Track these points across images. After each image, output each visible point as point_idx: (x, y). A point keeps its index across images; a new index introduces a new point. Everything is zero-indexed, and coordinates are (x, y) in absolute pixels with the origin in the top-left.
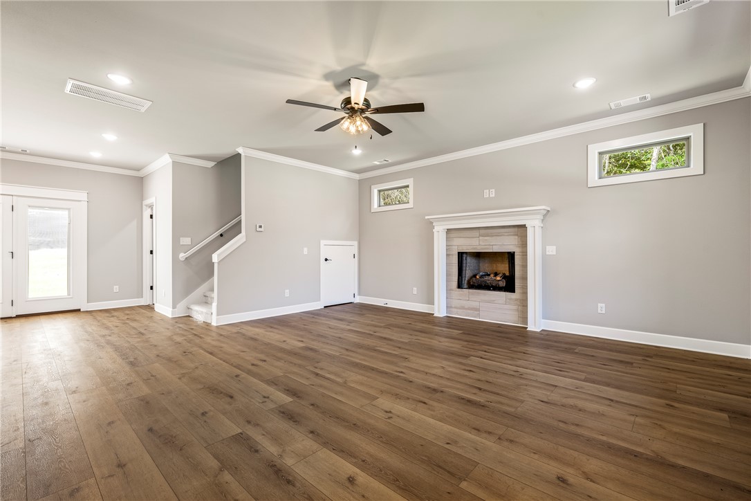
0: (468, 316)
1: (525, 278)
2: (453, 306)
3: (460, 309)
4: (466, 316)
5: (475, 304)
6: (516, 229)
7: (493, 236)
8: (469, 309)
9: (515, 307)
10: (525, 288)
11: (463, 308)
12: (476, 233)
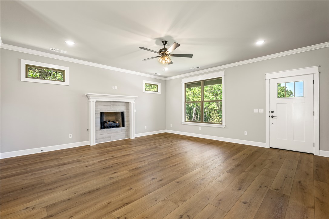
0: (106, 141)
1: (128, 121)
2: (98, 138)
3: (101, 139)
4: (105, 141)
5: (109, 135)
6: (125, 103)
7: (116, 105)
8: (107, 137)
9: (125, 132)
10: (128, 125)
11: (103, 138)
12: (109, 104)
